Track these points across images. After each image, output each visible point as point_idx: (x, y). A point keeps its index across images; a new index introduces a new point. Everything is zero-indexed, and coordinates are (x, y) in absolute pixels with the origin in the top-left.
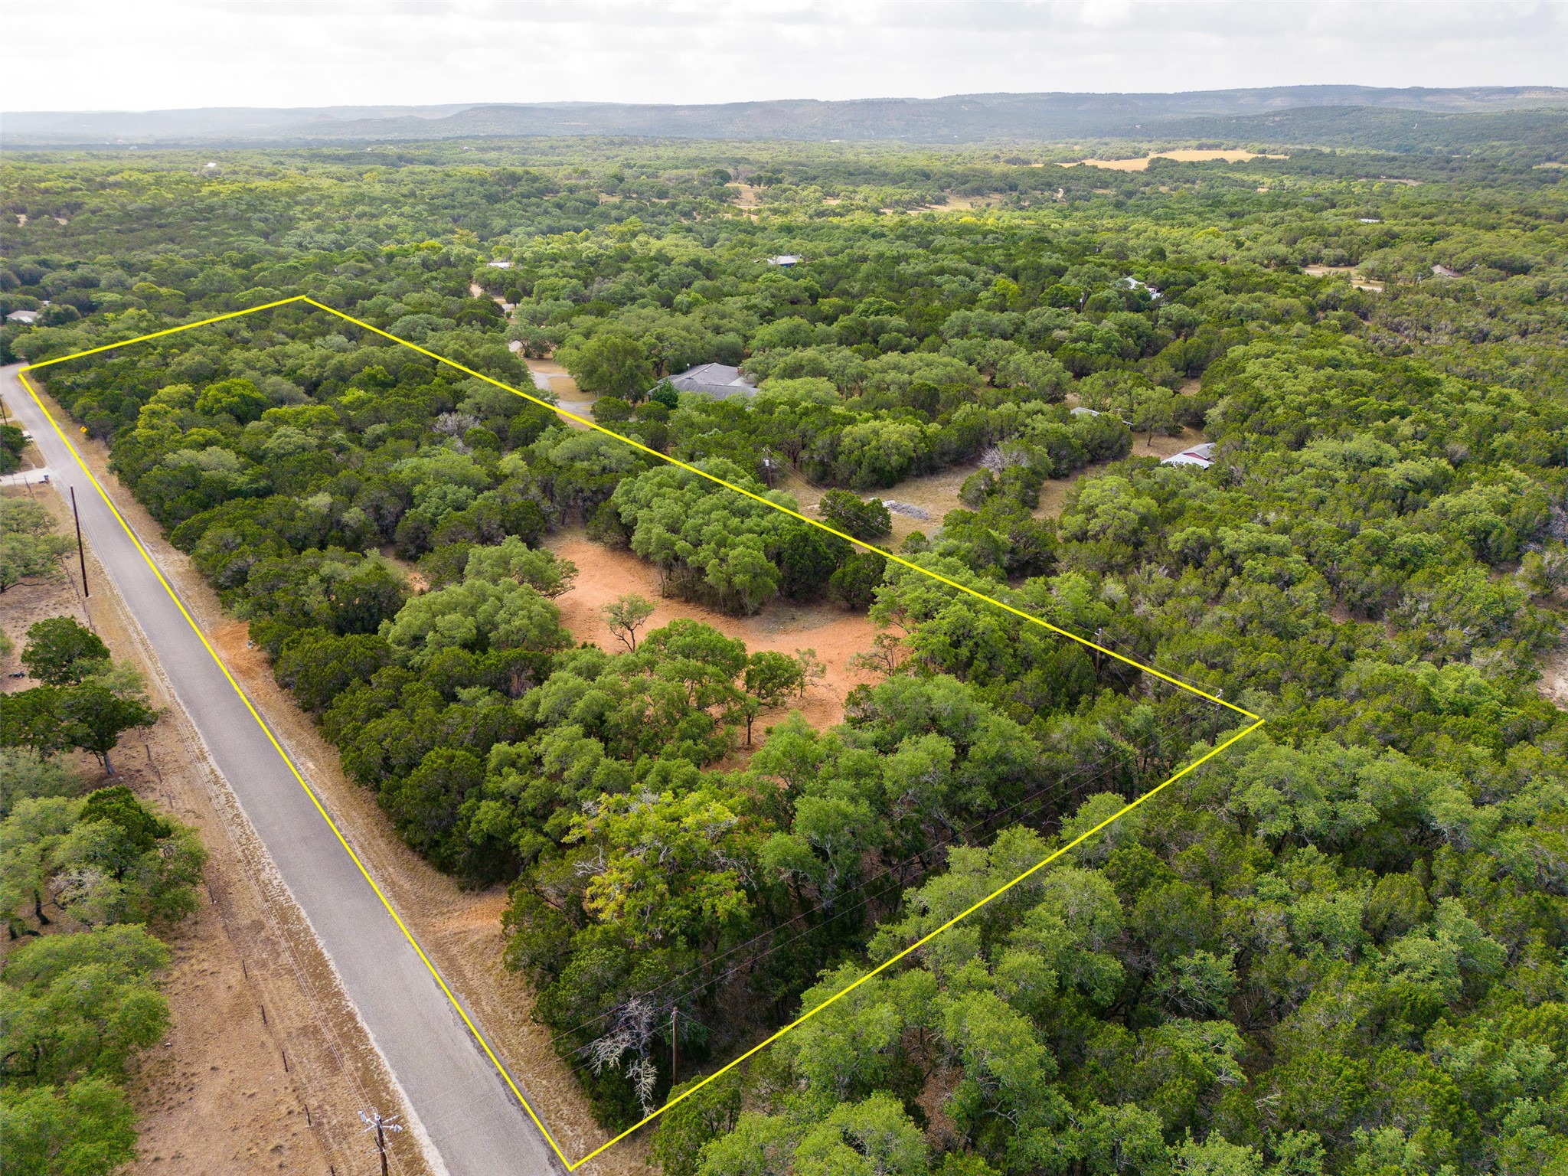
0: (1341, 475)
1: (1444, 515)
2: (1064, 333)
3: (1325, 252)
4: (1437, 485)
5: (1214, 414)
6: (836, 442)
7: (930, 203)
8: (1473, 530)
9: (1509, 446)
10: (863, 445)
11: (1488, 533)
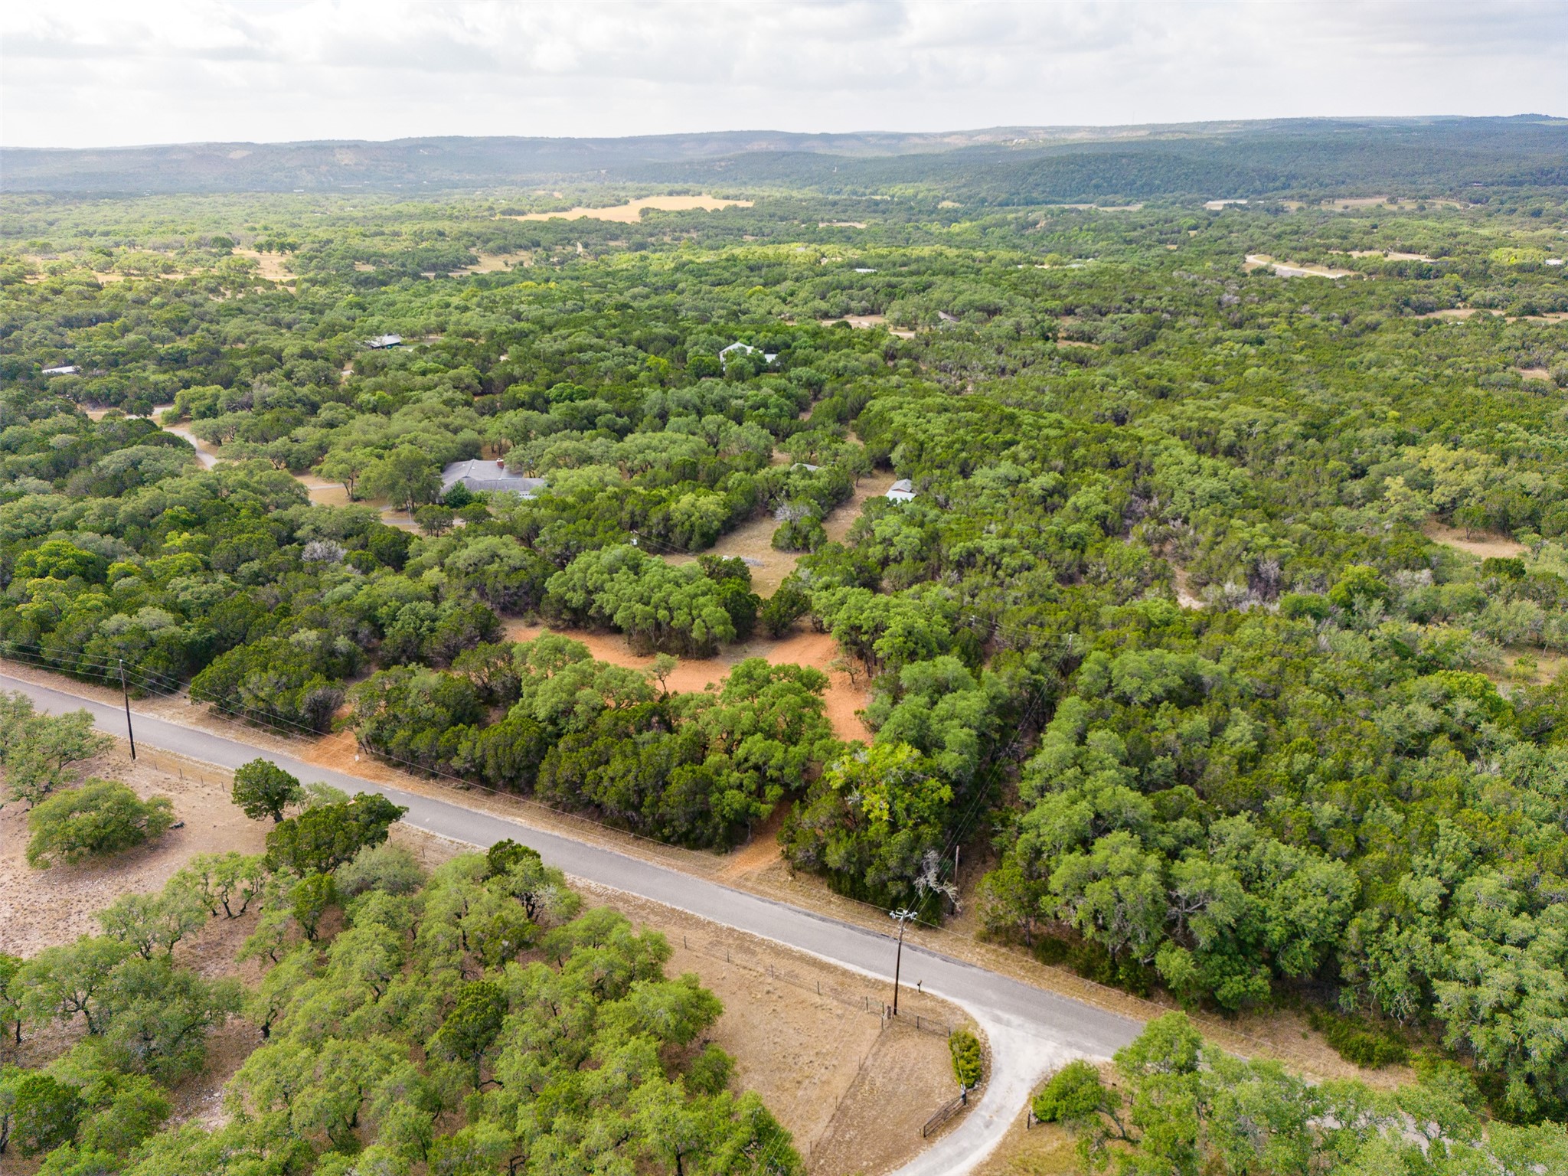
0: (1005, 492)
1: (1077, 509)
2: (740, 402)
3: (853, 304)
4: (1060, 491)
5: (895, 456)
6: (667, 518)
7: (466, 264)
8: (1097, 517)
9: (1085, 457)
10: (690, 517)
11: (1105, 518)
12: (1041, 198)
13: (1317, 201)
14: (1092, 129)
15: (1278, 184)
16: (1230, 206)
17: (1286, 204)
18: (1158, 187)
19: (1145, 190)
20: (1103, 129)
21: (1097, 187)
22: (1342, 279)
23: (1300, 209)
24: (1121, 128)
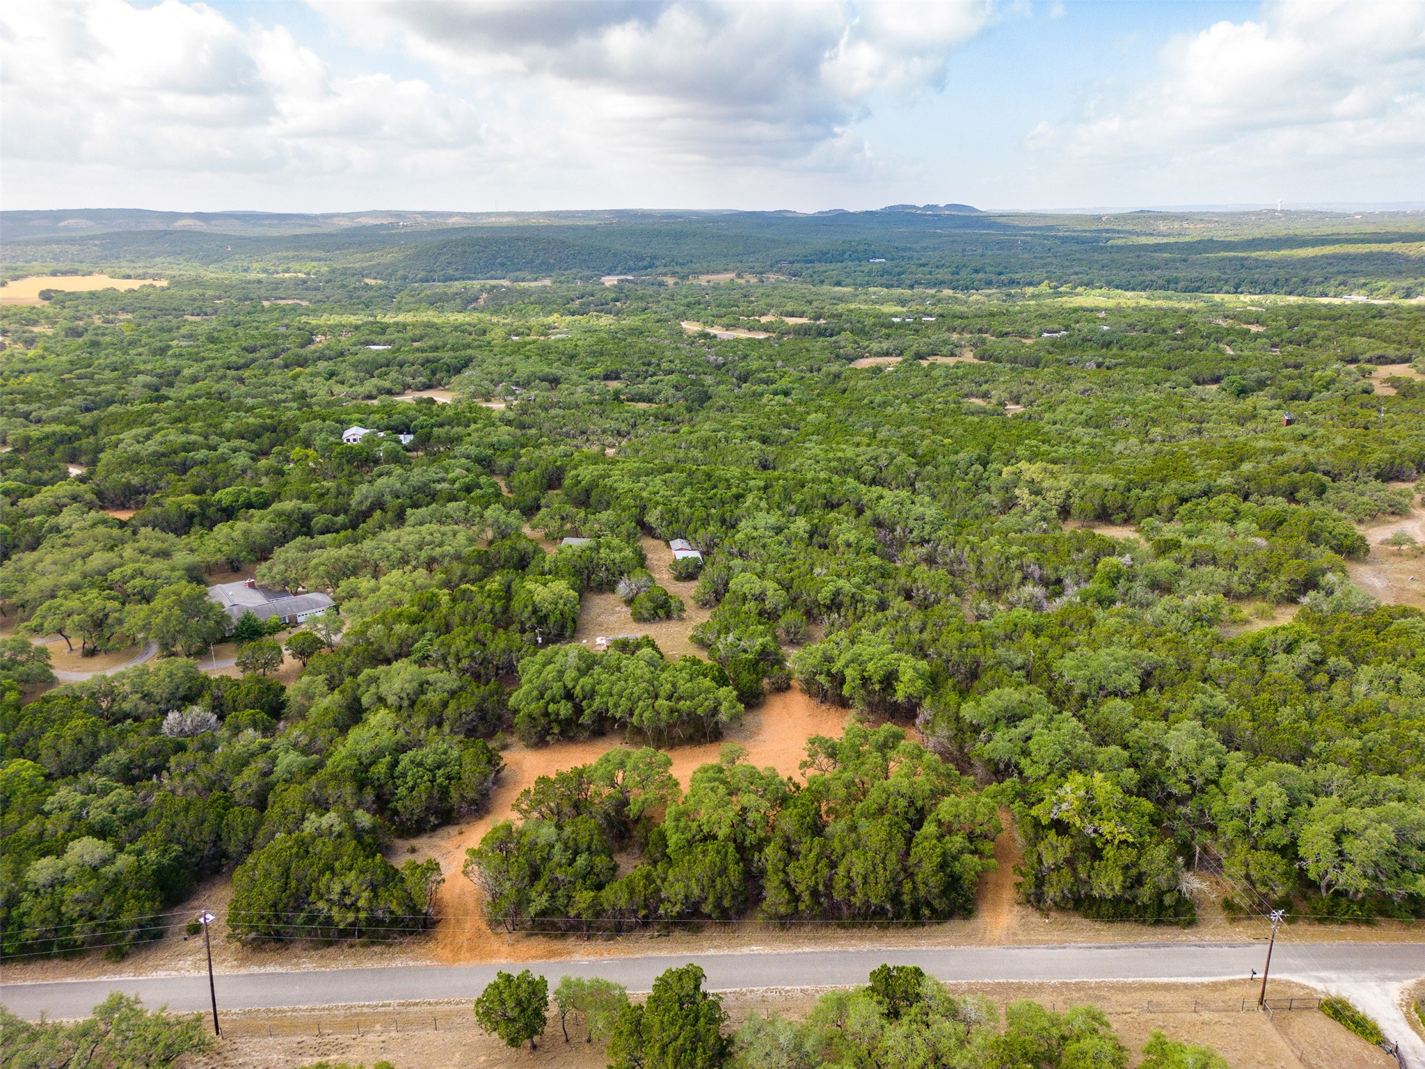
12: (458, 274)
13: (685, 277)
14: (464, 215)
15: (645, 263)
16: (622, 281)
17: (665, 279)
18: (554, 265)
19: (544, 268)
20: (474, 215)
21: (502, 265)
22: (768, 339)
23: (676, 283)
24: (489, 214)
